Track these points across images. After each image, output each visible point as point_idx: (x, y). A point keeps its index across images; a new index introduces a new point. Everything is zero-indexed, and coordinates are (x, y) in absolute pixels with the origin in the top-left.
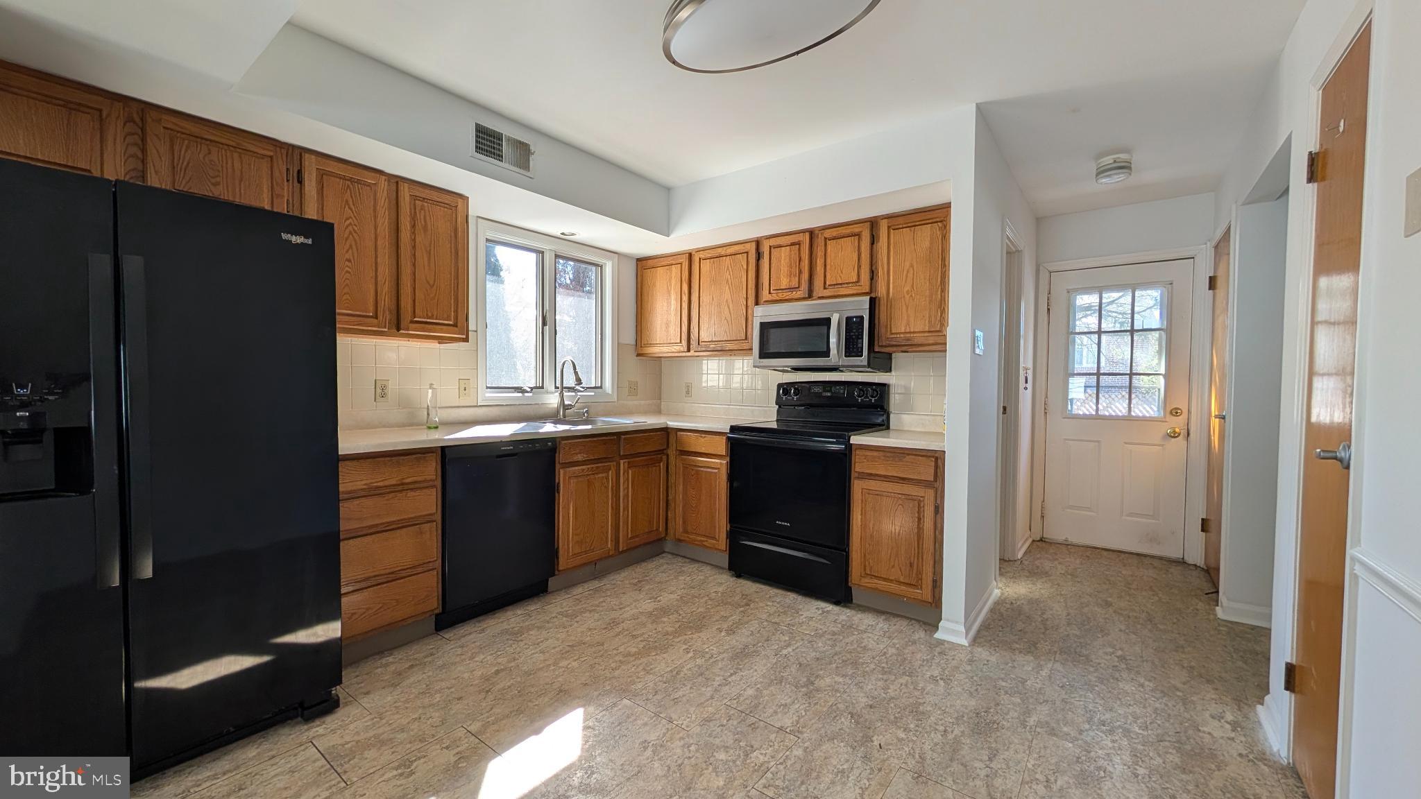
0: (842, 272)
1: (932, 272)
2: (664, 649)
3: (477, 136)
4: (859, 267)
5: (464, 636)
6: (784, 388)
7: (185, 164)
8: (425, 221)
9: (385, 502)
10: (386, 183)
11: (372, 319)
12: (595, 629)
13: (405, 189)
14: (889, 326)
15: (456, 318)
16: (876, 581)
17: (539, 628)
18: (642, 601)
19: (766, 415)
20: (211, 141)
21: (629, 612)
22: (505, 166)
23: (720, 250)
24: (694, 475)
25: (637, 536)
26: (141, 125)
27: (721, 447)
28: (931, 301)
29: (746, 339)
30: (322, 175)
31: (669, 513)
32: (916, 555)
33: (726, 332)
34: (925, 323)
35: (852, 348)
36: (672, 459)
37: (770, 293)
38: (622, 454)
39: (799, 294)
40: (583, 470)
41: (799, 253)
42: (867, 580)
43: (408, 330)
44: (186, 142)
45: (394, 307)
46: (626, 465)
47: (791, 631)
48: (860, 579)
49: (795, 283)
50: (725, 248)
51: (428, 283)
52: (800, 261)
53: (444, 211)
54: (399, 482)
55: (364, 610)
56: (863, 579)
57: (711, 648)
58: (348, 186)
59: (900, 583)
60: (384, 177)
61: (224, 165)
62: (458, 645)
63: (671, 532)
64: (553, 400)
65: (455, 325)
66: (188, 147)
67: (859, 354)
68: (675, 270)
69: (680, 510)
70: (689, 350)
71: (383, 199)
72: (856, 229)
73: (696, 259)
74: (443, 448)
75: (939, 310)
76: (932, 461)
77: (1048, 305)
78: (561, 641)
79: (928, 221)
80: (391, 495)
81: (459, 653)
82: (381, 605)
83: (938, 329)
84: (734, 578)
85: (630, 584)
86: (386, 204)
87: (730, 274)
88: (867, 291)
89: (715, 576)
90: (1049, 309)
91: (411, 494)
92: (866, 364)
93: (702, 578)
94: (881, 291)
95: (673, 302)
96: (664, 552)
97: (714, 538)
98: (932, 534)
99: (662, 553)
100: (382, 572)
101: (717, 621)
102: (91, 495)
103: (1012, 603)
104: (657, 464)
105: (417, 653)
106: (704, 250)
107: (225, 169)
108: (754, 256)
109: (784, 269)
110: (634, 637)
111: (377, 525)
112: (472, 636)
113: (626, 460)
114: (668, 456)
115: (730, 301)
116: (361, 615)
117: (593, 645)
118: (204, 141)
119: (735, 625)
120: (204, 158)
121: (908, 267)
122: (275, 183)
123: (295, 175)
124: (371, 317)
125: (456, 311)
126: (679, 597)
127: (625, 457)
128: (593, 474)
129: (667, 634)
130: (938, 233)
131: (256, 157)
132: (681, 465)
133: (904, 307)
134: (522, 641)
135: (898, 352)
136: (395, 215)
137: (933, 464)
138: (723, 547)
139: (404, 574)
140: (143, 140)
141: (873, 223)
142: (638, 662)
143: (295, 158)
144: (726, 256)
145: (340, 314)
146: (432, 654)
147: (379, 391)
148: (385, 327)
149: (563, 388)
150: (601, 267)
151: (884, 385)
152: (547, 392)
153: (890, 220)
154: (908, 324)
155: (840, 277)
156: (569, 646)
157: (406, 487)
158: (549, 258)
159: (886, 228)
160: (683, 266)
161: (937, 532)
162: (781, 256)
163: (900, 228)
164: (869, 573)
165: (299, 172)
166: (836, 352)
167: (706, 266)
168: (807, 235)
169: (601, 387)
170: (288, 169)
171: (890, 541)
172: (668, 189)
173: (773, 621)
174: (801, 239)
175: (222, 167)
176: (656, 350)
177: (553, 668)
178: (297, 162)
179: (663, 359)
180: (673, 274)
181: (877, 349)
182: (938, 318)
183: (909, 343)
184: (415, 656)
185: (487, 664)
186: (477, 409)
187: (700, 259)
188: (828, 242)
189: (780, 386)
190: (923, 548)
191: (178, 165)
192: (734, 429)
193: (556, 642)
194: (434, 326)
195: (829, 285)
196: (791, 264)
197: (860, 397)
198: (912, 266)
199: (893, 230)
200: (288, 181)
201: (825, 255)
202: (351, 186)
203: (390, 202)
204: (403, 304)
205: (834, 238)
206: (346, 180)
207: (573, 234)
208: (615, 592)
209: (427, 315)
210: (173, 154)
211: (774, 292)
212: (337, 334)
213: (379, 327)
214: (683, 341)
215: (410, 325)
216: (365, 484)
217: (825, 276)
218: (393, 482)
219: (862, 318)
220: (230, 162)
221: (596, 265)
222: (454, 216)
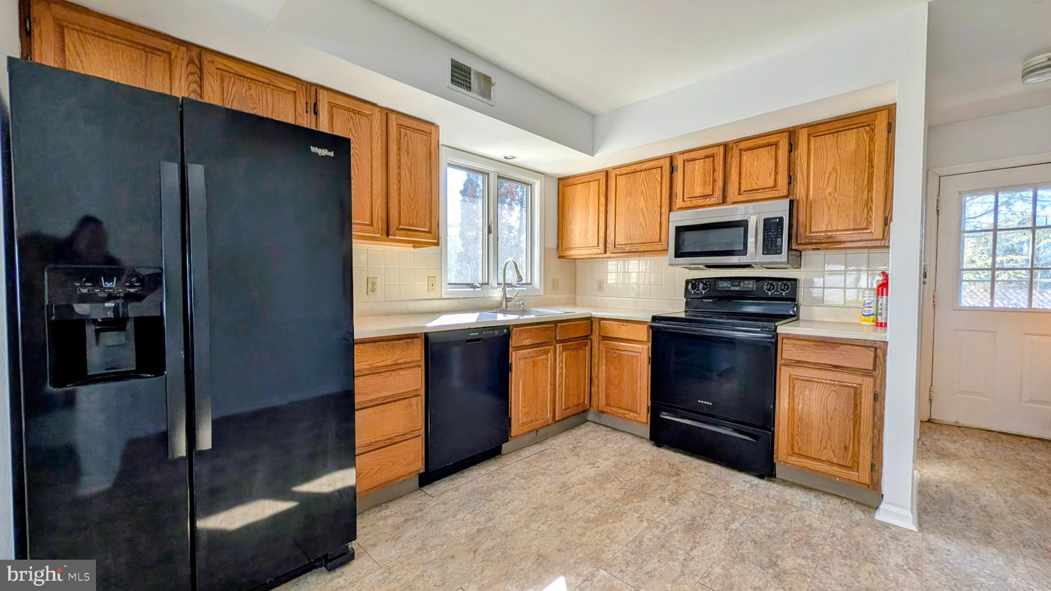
0: (758, 179)
1: (858, 173)
2: (620, 516)
3: (452, 71)
4: (776, 173)
5: (444, 493)
6: (692, 284)
7: (232, 97)
8: (408, 146)
9: (384, 380)
10: (379, 114)
11: (368, 227)
12: (551, 492)
13: (392, 117)
14: (808, 226)
15: (431, 227)
16: (805, 460)
17: (504, 489)
18: (583, 466)
19: (677, 308)
20: (251, 79)
21: (575, 477)
22: (473, 96)
23: (635, 167)
24: (616, 358)
25: (569, 408)
26: (199, 65)
27: (643, 334)
28: (855, 201)
29: (660, 241)
30: (332, 106)
31: (593, 389)
32: (852, 438)
33: (640, 235)
34: (849, 221)
35: (770, 246)
36: (595, 344)
37: (683, 201)
38: (558, 338)
39: (713, 200)
40: (530, 352)
41: (713, 165)
42: (794, 459)
43: (395, 236)
44: (233, 79)
45: (384, 217)
46: (561, 348)
47: (730, 504)
48: (787, 458)
49: (708, 191)
50: (640, 165)
51: (410, 196)
52: (714, 171)
53: (422, 138)
54: (393, 363)
55: (368, 470)
56: (790, 457)
57: (662, 518)
58: (352, 116)
59: (831, 463)
60: (378, 109)
61: (261, 98)
62: (439, 501)
63: (594, 404)
64: (497, 295)
65: (430, 232)
66: (234, 84)
67: (779, 251)
68: (593, 186)
69: (602, 386)
70: (605, 252)
71: (377, 128)
72: (773, 139)
73: (612, 175)
74: (426, 335)
75: (865, 209)
76: (872, 351)
77: (937, 207)
78: (525, 503)
79: (853, 127)
80: (388, 373)
81: (442, 509)
82: (380, 466)
83: (864, 226)
84: (656, 448)
85: (567, 449)
86: (379, 131)
87: (645, 187)
88: (785, 194)
89: (638, 445)
90: (938, 211)
91: (402, 372)
92: (786, 260)
93: (627, 446)
94: (800, 192)
95: (591, 212)
96: (587, 421)
97: (636, 412)
98: (871, 421)
99: (585, 422)
100: (382, 439)
101: (656, 489)
102: (164, 376)
103: (937, 486)
104: (584, 348)
105: (409, 508)
106: (620, 167)
107: (261, 102)
108: (668, 170)
109: (698, 178)
110: (588, 502)
111: (377, 399)
112: (449, 494)
113: (561, 344)
114: (591, 340)
115: (645, 209)
116: (366, 474)
117: (554, 508)
118: (245, 79)
119: (675, 495)
120: (246, 92)
121: (830, 171)
122: (297, 114)
123: (312, 107)
124: (368, 225)
125: (430, 221)
126: (614, 464)
127: (560, 341)
128: (537, 356)
129: (615, 501)
130: (865, 136)
131: (284, 92)
132: (604, 349)
133: (826, 208)
134: (492, 501)
135: (808, 249)
136: (384, 140)
137: (873, 354)
138: (645, 421)
139: (397, 440)
140: (201, 78)
141: (792, 134)
142: (599, 529)
143: (312, 93)
144: (641, 171)
145: (355, 224)
146: (420, 510)
147: (370, 286)
148: (378, 234)
149: (505, 284)
150: (531, 185)
151: (795, 280)
152: (492, 288)
153: (810, 128)
154: (830, 223)
155: (756, 183)
156: (533, 508)
157: (399, 367)
158: (493, 179)
159: (806, 135)
160: (601, 182)
161: (876, 417)
162: (695, 169)
163: (821, 135)
164: (797, 452)
165: (315, 105)
166: (754, 250)
167: (622, 181)
168: (722, 148)
169: (531, 284)
170: (307, 103)
171: (821, 424)
172: (593, 116)
173: (708, 492)
174: (715, 152)
175: (259, 100)
176: (574, 253)
177: (526, 530)
178: (313, 97)
179: (577, 260)
180: (592, 189)
181: (794, 247)
182: (865, 216)
183: (831, 240)
184: (408, 510)
185: (468, 522)
186: (441, 301)
187: (616, 175)
188: (743, 153)
189: (687, 282)
190: (859, 433)
191: (226, 99)
192: (654, 319)
193: (521, 503)
194: (414, 233)
195: (744, 191)
196: (705, 175)
197: (770, 291)
198: (835, 169)
199: (814, 137)
200: (307, 112)
201: (740, 164)
202: (354, 117)
203: (381, 131)
204: (391, 214)
205: (750, 149)
206: (349, 111)
207: (514, 158)
208: (557, 456)
209: (409, 223)
210: (223, 90)
211: (688, 200)
212: (353, 240)
213: (374, 233)
214: (600, 245)
215: (397, 231)
216: (369, 365)
217: (740, 183)
218: (389, 362)
219: (781, 219)
220: (264, 99)
221: (527, 184)
222: (429, 141)
